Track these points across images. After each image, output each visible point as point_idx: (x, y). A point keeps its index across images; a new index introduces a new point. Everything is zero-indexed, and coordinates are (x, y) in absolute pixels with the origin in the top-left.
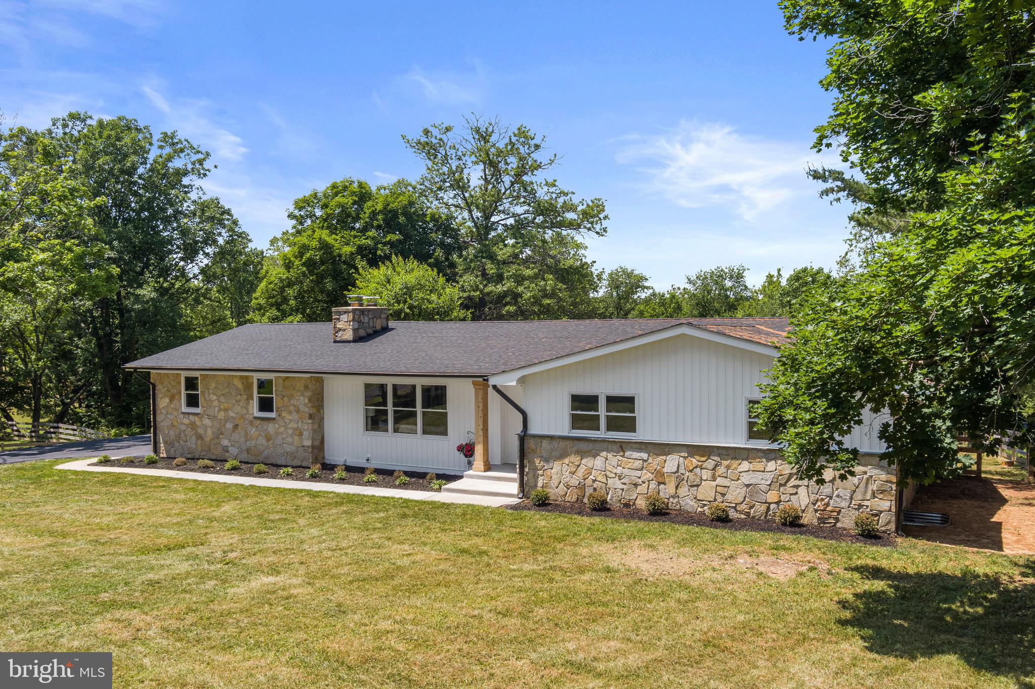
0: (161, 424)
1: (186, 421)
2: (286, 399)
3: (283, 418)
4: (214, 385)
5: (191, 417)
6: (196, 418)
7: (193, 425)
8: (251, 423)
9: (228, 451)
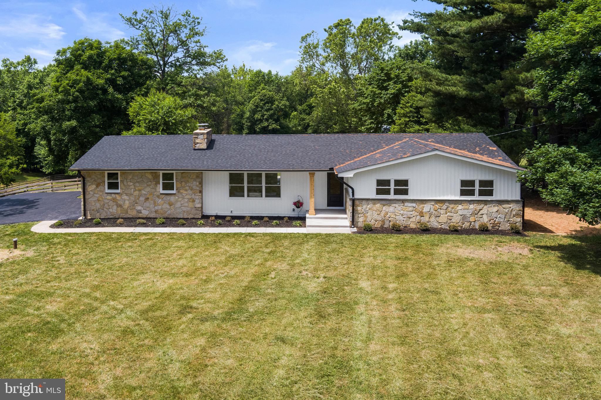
0: (90, 200)
1: (109, 197)
2: (183, 183)
3: (181, 193)
4: (131, 177)
5: (113, 195)
6: (117, 196)
7: (114, 200)
8: (158, 197)
9: (141, 213)
